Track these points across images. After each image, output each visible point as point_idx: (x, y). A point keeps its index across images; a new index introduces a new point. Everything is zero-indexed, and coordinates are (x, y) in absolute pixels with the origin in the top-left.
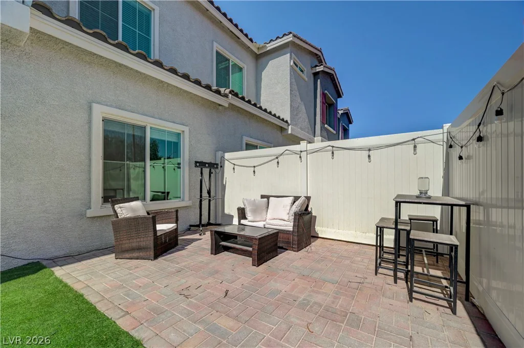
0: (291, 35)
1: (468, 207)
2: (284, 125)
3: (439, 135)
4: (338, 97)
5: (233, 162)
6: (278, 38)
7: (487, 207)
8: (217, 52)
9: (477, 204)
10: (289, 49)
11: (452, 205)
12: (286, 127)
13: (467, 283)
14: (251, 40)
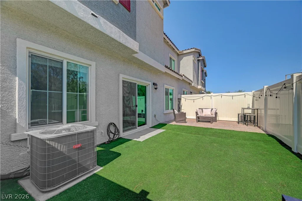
0: (194, 49)
1: (257, 109)
2: (191, 82)
3: (251, 93)
4: (205, 67)
5: (185, 98)
6: (188, 49)
7: (261, 109)
8: (170, 57)
9: (259, 109)
10: (192, 53)
11: (254, 109)
12: (191, 83)
13: (257, 123)
14: (178, 50)
